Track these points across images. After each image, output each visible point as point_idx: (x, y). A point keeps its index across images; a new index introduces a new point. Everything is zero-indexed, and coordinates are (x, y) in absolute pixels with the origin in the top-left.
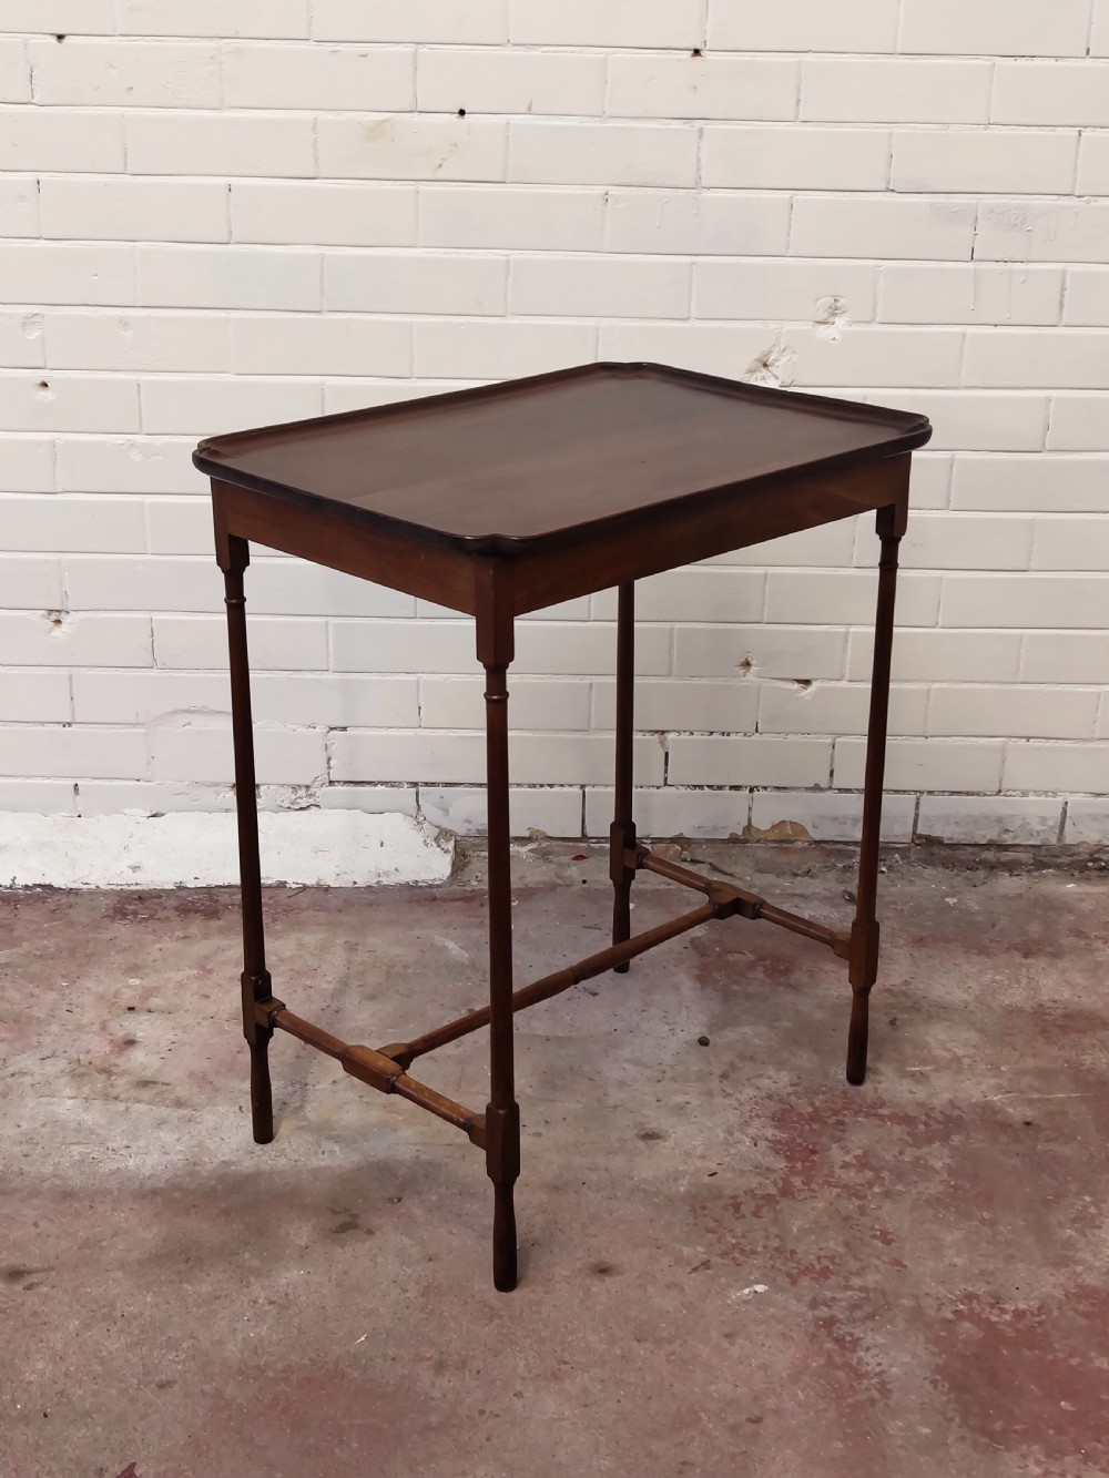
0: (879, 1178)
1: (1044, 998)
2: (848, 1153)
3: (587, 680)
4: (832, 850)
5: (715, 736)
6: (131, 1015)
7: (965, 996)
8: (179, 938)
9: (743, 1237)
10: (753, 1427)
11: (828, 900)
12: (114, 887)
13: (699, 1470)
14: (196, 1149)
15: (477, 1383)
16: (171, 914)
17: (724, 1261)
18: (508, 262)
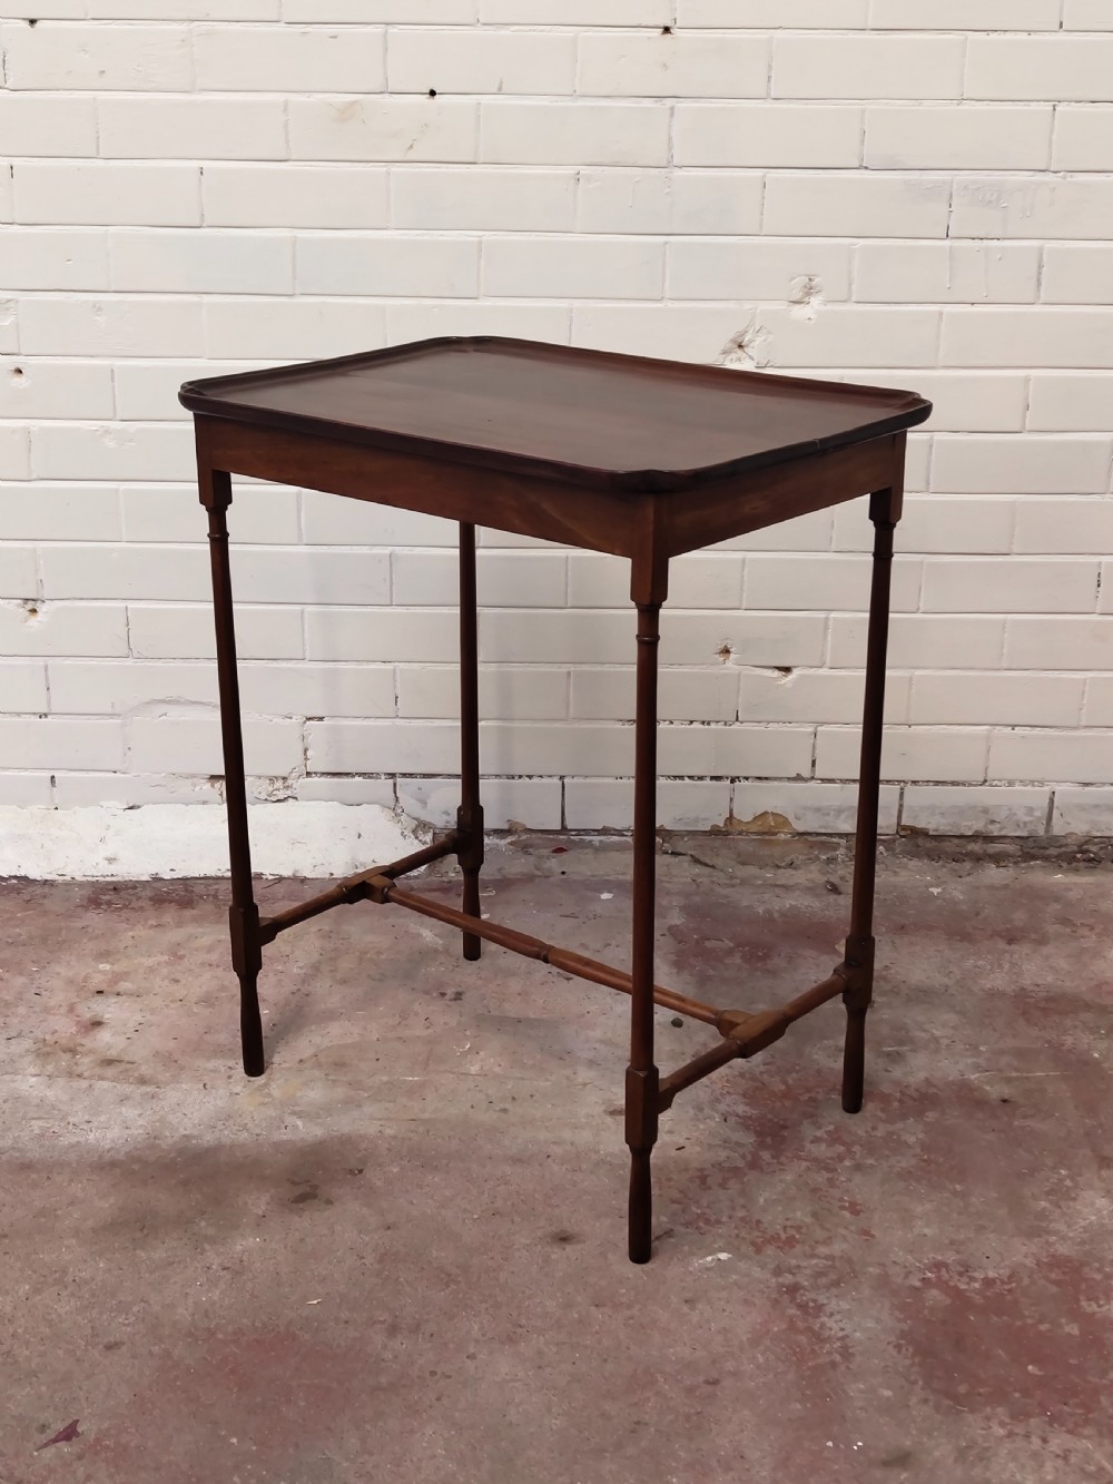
0: (849, 1152)
1: (1027, 982)
2: (820, 1128)
3: (564, 669)
4: (816, 842)
5: (695, 725)
6: (100, 998)
7: (946, 981)
8: (152, 927)
9: (708, 1207)
10: (710, 1388)
11: (811, 890)
12: (90, 879)
13: (652, 1429)
14: (157, 1124)
15: (430, 1344)
16: (145, 903)
17: (688, 1230)
18: (480, 243)
